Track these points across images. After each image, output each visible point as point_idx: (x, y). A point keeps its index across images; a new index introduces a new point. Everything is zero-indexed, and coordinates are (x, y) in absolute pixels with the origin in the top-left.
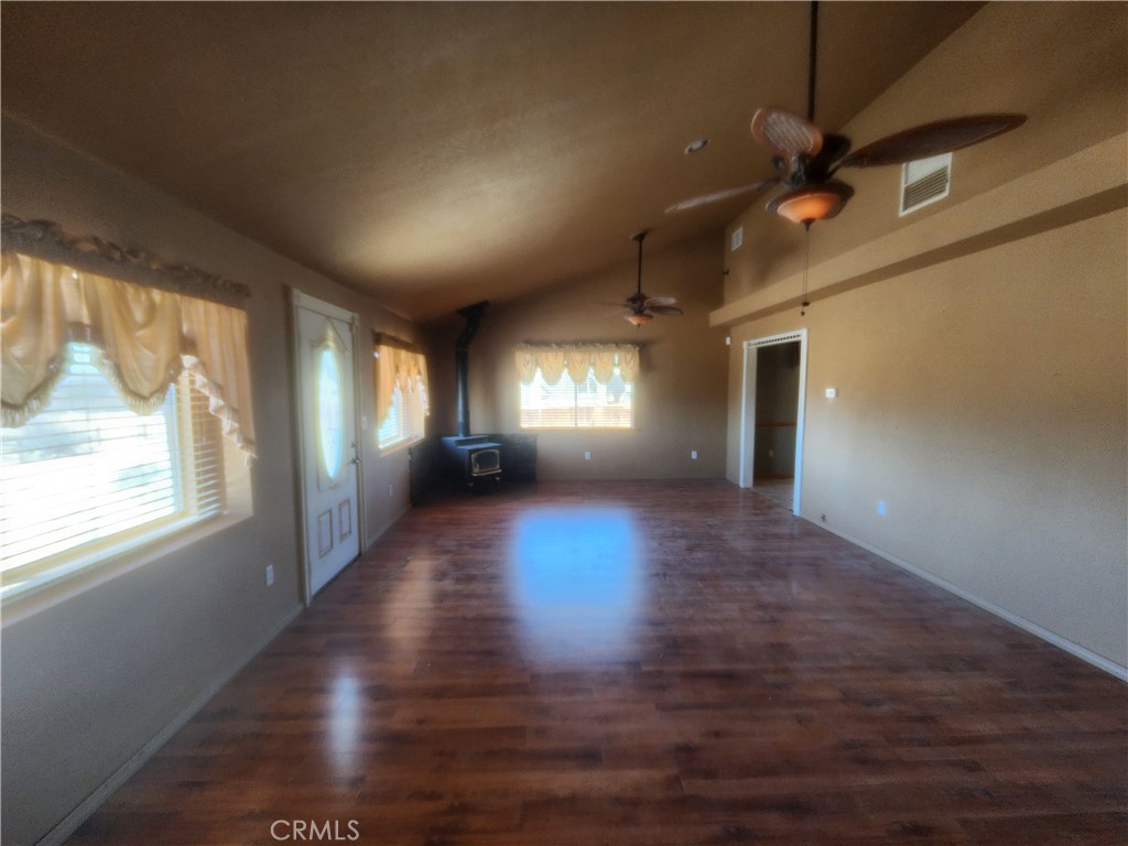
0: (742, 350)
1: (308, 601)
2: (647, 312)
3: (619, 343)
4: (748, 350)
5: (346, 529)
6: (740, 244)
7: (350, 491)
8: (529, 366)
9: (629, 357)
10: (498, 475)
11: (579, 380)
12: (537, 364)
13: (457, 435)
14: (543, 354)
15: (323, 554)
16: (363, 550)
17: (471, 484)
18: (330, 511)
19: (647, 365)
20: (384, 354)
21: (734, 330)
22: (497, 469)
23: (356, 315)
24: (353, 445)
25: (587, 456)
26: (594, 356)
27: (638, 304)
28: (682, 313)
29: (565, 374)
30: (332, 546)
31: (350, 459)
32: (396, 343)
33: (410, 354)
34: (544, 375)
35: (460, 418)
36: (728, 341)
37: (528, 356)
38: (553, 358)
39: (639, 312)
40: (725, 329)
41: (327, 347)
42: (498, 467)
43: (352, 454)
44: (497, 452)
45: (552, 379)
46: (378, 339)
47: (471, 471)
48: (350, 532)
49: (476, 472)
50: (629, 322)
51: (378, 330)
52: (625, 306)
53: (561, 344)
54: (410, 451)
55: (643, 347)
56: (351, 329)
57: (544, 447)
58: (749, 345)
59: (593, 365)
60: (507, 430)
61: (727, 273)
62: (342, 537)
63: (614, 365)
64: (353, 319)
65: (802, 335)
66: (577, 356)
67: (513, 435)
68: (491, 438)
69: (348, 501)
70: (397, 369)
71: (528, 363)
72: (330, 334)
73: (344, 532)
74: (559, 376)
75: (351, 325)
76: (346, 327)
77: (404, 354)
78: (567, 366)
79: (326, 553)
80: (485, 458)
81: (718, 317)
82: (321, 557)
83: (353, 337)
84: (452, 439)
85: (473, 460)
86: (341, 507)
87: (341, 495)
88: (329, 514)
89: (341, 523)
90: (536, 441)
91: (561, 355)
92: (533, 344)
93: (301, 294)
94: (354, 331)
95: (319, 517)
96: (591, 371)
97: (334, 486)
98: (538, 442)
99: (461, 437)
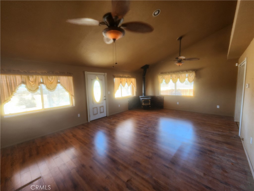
0: (238, 68)
1: (89, 121)
5: (102, 111)
7: (104, 105)
8: (161, 79)
9: (191, 74)
10: (150, 105)
11: (175, 82)
12: (163, 78)
14: (165, 76)
16: (107, 116)
18: (97, 108)
20: (116, 80)
24: (105, 97)
25: (178, 103)
26: (180, 75)
29: (171, 81)
30: (97, 114)
31: (104, 99)
33: (128, 79)
34: (165, 81)
35: (143, 92)
37: (161, 77)
38: (167, 76)
39: (179, 62)
41: (96, 80)
42: (150, 103)
43: (105, 98)
44: (150, 100)
45: (167, 83)
46: (114, 77)
48: (104, 112)
49: (143, 104)
51: (115, 75)
54: (128, 98)
55: (197, 72)
57: (166, 99)
58: (240, 65)
59: (179, 78)
62: (101, 113)
63: (186, 77)
64: (105, 74)
66: (174, 76)
67: (158, 96)
68: (152, 97)
69: (103, 106)
70: (121, 82)
72: (97, 77)
74: (169, 81)
75: (104, 75)
77: (124, 79)
78: (172, 78)
80: (146, 101)
82: (94, 115)
83: (105, 77)
84: (140, 96)
85: (143, 102)
86: (100, 107)
87: (101, 105)
88: (96, 108)
89: (100, 110)
90: (163, 98)
91: (170, 75)
92: (162, 73)
93: (87, 72)
94: (105, 76)
95: (93, 108)
96: (178, 80)
97: (98, 104)
98: (164, 98)
99: (143, 96)
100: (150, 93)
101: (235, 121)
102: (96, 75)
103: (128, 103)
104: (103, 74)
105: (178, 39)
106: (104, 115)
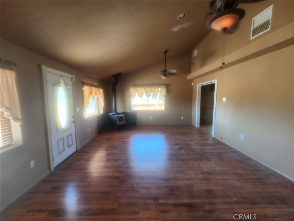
0: (197, 87)
1: (52, 169)
2: (168, 75)
3: (160, 85)
4: (198, 87)
5: (70, 143)
6: (196, 55)
7: (73, 131)
8: (134, 92)
9: (163, 89)
11: (148, 96)
12: (136, 91)
13: (112, 112)
14: (138, 88)
16: (78, 150)
17: (116, 127)
19: (168, 91)
20: (86, 89)
21: (194, 81)
22: (124, 122)
23: (74, 76)
24: (73, 117)
25: (151, 118)
26: (153, 89)
27: (165, 73)
28: (178, 75)
29: (145, 94)
30: (64, 150)
31: (72, 121)
32: (91, 85)
33: (97, 89)
34: (138, 95)
35: (114, 107)
36: (192, 84)
37: (134, 89)
38: (141, 90)
39: (165, 75)
40: (192, 81)
41: (60, 86)
42: (125, 121)
43: (73, 119)
44: (124, 117)
45: (141, 96)
46: (83, 84)
47: (116, 123)
48: (72, 144)
49: (118, 123)
50: (162, 79)
51: (84, 81)
52: (161, 73)
53: (143, 85)
54: (98, 117)
55: (168, 86)
57: (138, 115)
58: (199, 85)
59: (153, 91)
60: (128, 111)
61: (192, 64)
62: (69, 146)
63: (159, 91)
64: (72, 77)
65: (215, 82)
66: (148, 89)
67: (130, 112)
68: (123, 113)
69: (71, 135)
70: (91, 93)
71: (134, 91)
72: (62, 81)
74: (143, 95)
75: (71, 79)
77: (94, 89)
78: (145, 92)
79: (61, 153)
80: (120, 119)
81: (190, 77)
82: (59, 154)
83: (72, 82)
84: (111, 114)
85: (117, 120)
86: (68, 137)
87: (68, 133)
88: (62, 140)
89: (68, 142)
90: (136, 114)
91: (143, 89)
92: (134, 85)
93: (46, 67)
94: (73, 81)
95: (58, 141)
96: (152, 93)
97: (65, 131)
98: (137, 114)
99: (114, 113)
100: (120, 109)
101: (196, 127)
102: (61, 76)
103: (98, 124)
104: (70, 76)
106: (72, 150)
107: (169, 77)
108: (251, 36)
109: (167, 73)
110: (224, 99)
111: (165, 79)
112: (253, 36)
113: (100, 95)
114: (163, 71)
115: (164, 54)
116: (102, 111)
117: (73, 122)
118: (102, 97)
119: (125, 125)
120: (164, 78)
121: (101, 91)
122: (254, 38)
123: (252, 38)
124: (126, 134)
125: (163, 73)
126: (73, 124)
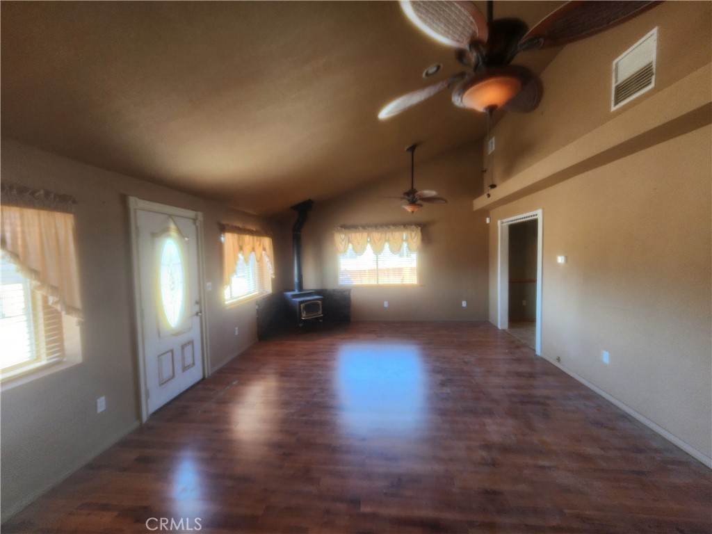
0: (497, 227)
1: (145, 418)
2: (419, 202)
3: (405, 225)
4: (502, 227)
5: (189, 361)
6: (494, 148)
7: (195, 334)
8: (343, 243)
9: (413, 234)
10: (321, 318)
11: (378, 251)
12: (349, 242)
13: (293, 290)
14: (353, 234)
15: (163, 383)
16: (206, 376)
17: (301, 325)
18: (172, 351)
19: (427, 239)
20: (228, 239)
21: (491, 212)
22: (320, 314)
23: (200, 214)
24: (197, 303)
25: (386, 304)
26: (389, 235)
27: (412, 197)
28: (446, 202)
29: (369, 247)
30: (173, 376)
31: (194, 312)
32: (241, 231)
33: (255, 238)
34: (354, 249)
35: (296, 280)
36: (488, 221)
37: (343, 236)
38: (359, 237)
39: (413, 202)
40: (485, 212)
41: (169, 236)
42: (320, 312)
43: (197, 308)
44: (320, 302)
45: (359, 251)
46: (223, 229)
47: (301, 316)
48: (194, 364)
49: (304, 316)
50: (406, 211)
51: (224, 222)
52: (402, 198)
53: (365, 227)
54: (257, 303)
55: (425, 229)
56: (195, 223)
57: (355, 297)
58: (502, 223)
59: (388, 241)
60: (330, 286)
61: (485, 171)
62: (185, 368)
63: (403, 240)
64: (196, 216)
65: (539, 214)
66: (376, 235)
67: (334, 290)
68: (318, 292)
69: (191, 342)
70: (241, 248)
71: (343, 240)
72: (172, 226)
73: (187, 364)
74: (365, 249)
75: (195, 220)
76: (190, 222)
77: (247, 238)
78: (370, 241)
79: (165, 382)
80: (310, 307)
81: (481, 202)
82: (161, 385)
83: (197, 228)
84: (289, 294)
85: (302, 308)
86: (183, 347)
87: (184, 339)
88: (170, 353)
89: (183, 358)
90: (349, 294)
91: (365, 234)
92: (347, 227)
93: (138, 200)
94: (198, 224)
95: (159, 356)
96: (387, 245)
97: (177, 334)
98: (351, 294)
99: (296, 292)
100: (311, 283)
101: (500, 327)
102: (171, 216)
103: (258, 318)
104: (191, 214)
105: (408, 149)
106: (195, 375)
107: (421, 205)
108: (613, 103)
109: (416, 197)
110: (560, 260)
111: (413, 212)
112: (616, 103)
113: (264, 252)
114: (408, 194)
115: (410, 153)
116: (269, 289)
117: (197, 314)
118: (268, 256)
119: (321, 321)
120: (409, 209)
121: (267, 242)
122: (618, 109)
123: (613, 108)
124: (322, 342)
125: (406, 197)
126: (197, 319)
